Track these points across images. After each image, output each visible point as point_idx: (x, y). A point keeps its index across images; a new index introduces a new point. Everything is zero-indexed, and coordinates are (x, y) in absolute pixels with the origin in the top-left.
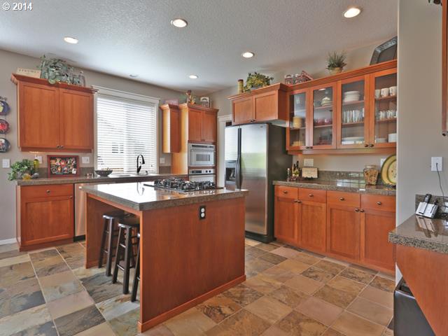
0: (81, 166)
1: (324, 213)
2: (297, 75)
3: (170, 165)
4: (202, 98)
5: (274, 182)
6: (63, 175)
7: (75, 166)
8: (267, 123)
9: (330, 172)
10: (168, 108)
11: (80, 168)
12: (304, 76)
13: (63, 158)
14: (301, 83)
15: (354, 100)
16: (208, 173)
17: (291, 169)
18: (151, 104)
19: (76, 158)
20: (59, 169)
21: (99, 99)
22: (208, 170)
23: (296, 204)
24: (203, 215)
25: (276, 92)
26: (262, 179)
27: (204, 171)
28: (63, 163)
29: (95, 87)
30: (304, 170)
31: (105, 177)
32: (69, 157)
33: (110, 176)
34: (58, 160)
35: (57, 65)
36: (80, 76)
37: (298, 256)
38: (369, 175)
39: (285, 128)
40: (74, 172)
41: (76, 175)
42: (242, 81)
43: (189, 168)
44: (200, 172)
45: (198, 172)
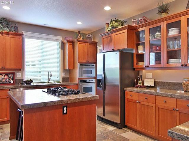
0: (16, 78)
1: (154, 111)
2: (140, 19)
3: (69, 77)
4: (87, 35)
5: (126, 89)
6: (6, 83)
7: (13, 79)
8: (119, 51)
9: (162, 82)
10: (67, 42)
11: (15, 80)
12: (144, 19)
13: (6, 74)
14: (142, 24)
15: (176, 34)
16: (91, 81)
17: (137, 80)
18: (57, 40)
19: (14, 74)
20: (4, 81)
21: (26, 39)
22: (91, 80)
23: (138, 104)
24: (65, 112)
25: (126, 31)
26: (117, 86)
27: (88, 81)
28: (6, 77)
29: (24, 33)
30: (145, 80)
31: (29, 85)
32: (10, 74)
33: (32, 84)
34: (4, 75)
35: (2, 21)
36: (15, 26)
37: (137, 138)
38: (186, 85)
39: (133, 53)
40: (12, 82)
41: (13, 84)
42: (108, 24)
43: (79, 79)
44: (86, 81)
45: (84, 81)
